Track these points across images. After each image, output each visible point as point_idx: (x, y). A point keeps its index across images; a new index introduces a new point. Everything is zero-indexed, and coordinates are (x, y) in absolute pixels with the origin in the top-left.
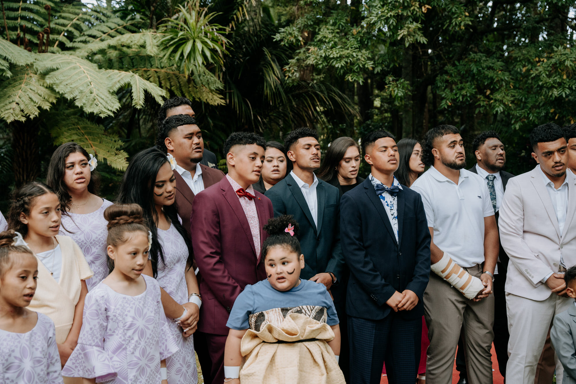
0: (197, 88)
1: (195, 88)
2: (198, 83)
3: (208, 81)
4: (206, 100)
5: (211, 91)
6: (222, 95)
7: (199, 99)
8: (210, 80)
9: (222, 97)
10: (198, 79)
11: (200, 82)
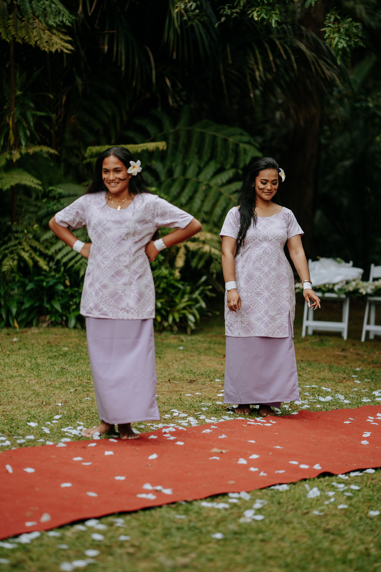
0: (23, 21)
1: (19, 22)
2: (27, 13)
3: (45, 9)
4: (36, 42)
5: (50, 28)
6: (70, 37)
7: (23, 39)
8: (48, 9)
9: (70, 39)
10: (28, 5)
11: (30, 11)
